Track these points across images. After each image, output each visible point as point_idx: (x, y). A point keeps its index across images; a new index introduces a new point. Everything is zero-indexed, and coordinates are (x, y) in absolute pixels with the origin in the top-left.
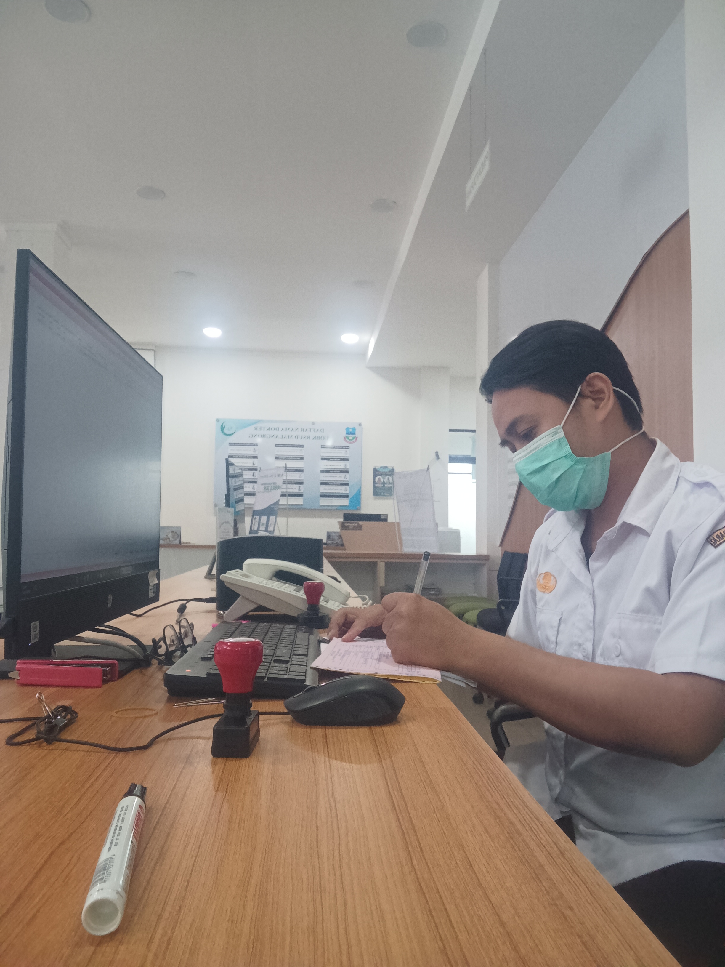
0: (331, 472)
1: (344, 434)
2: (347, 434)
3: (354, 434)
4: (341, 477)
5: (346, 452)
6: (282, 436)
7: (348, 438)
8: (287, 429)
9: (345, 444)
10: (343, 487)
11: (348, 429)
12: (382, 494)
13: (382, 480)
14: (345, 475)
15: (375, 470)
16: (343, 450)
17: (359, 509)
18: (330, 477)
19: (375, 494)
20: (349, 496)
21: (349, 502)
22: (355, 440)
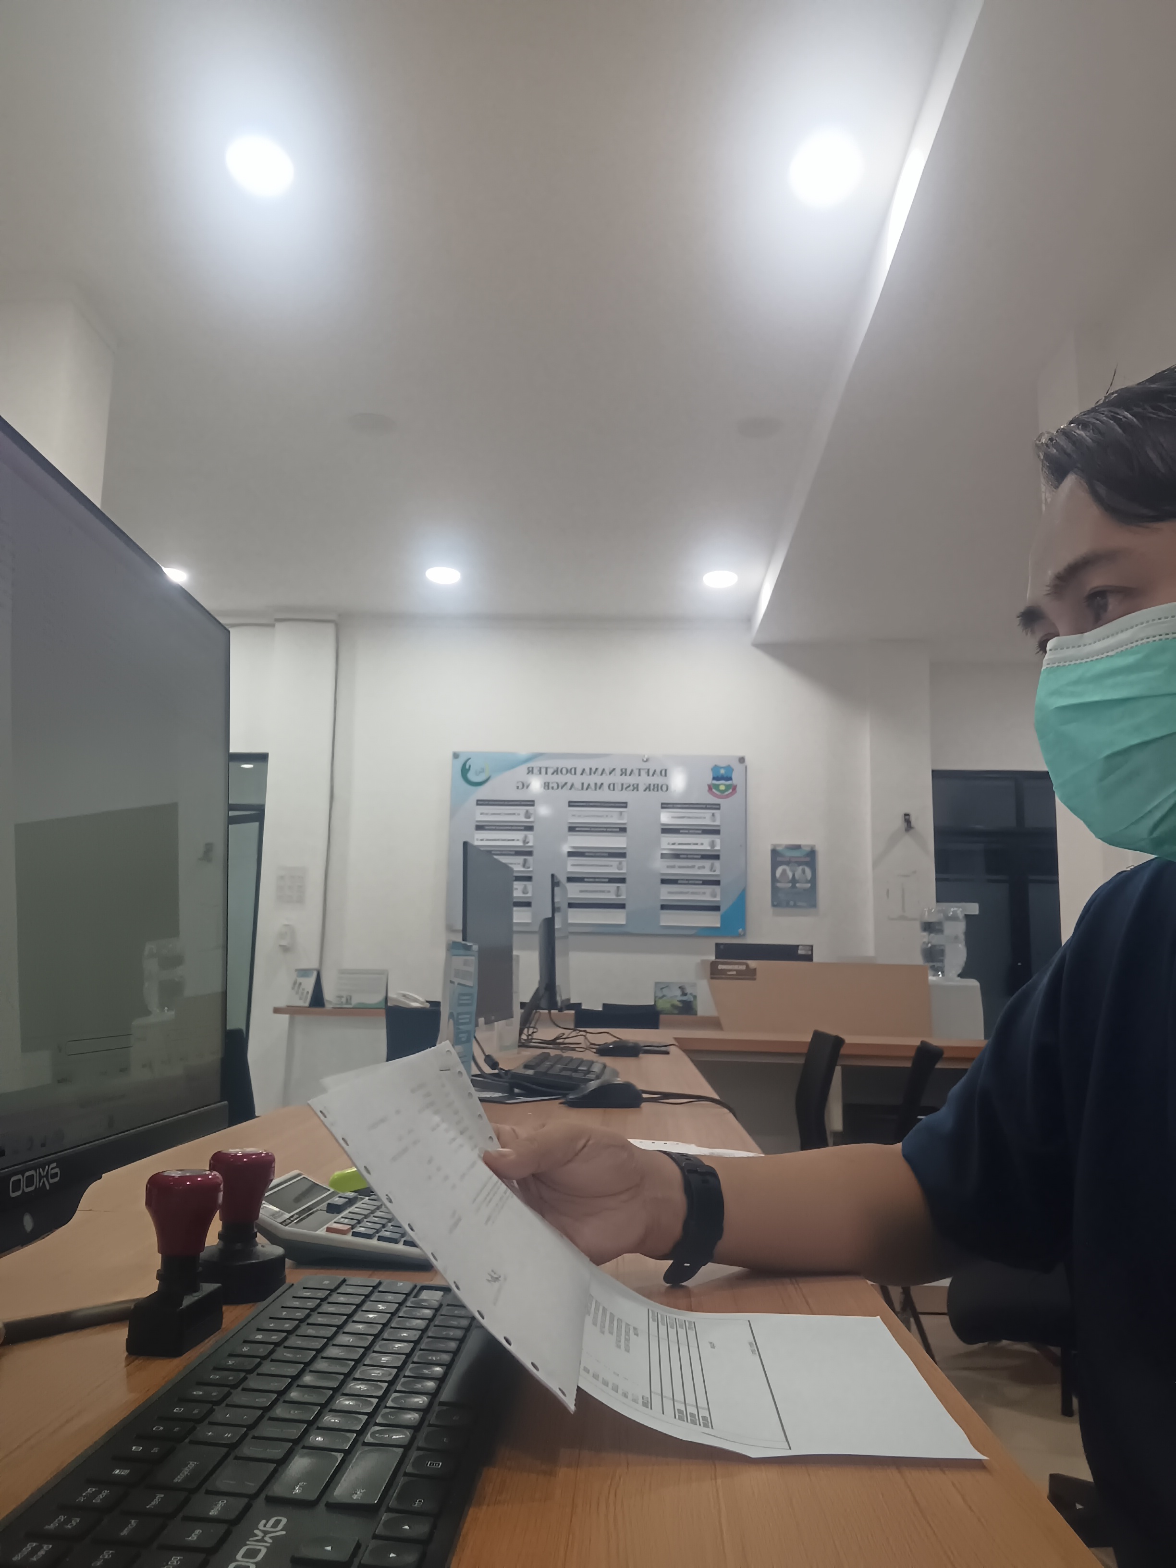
0: (681, 856)
1: (709, 780)
2: (714, 779)
3: (731, 779)
5: (713, 815)
6: (583, 784)
7: (717, 787)
8: (594, 769)
9: (712, 800)
10: (708, 889)
11: (715, 769)
12: (792, 903)
13: (790, 875)
14: (712, 864)
15: (775, 853)
16: (708, 813)
17: (742, 934)
18: (680, 867)
19: (775, 903)
20: (722, 908)
21: (722, 921)
22: (733, 790)
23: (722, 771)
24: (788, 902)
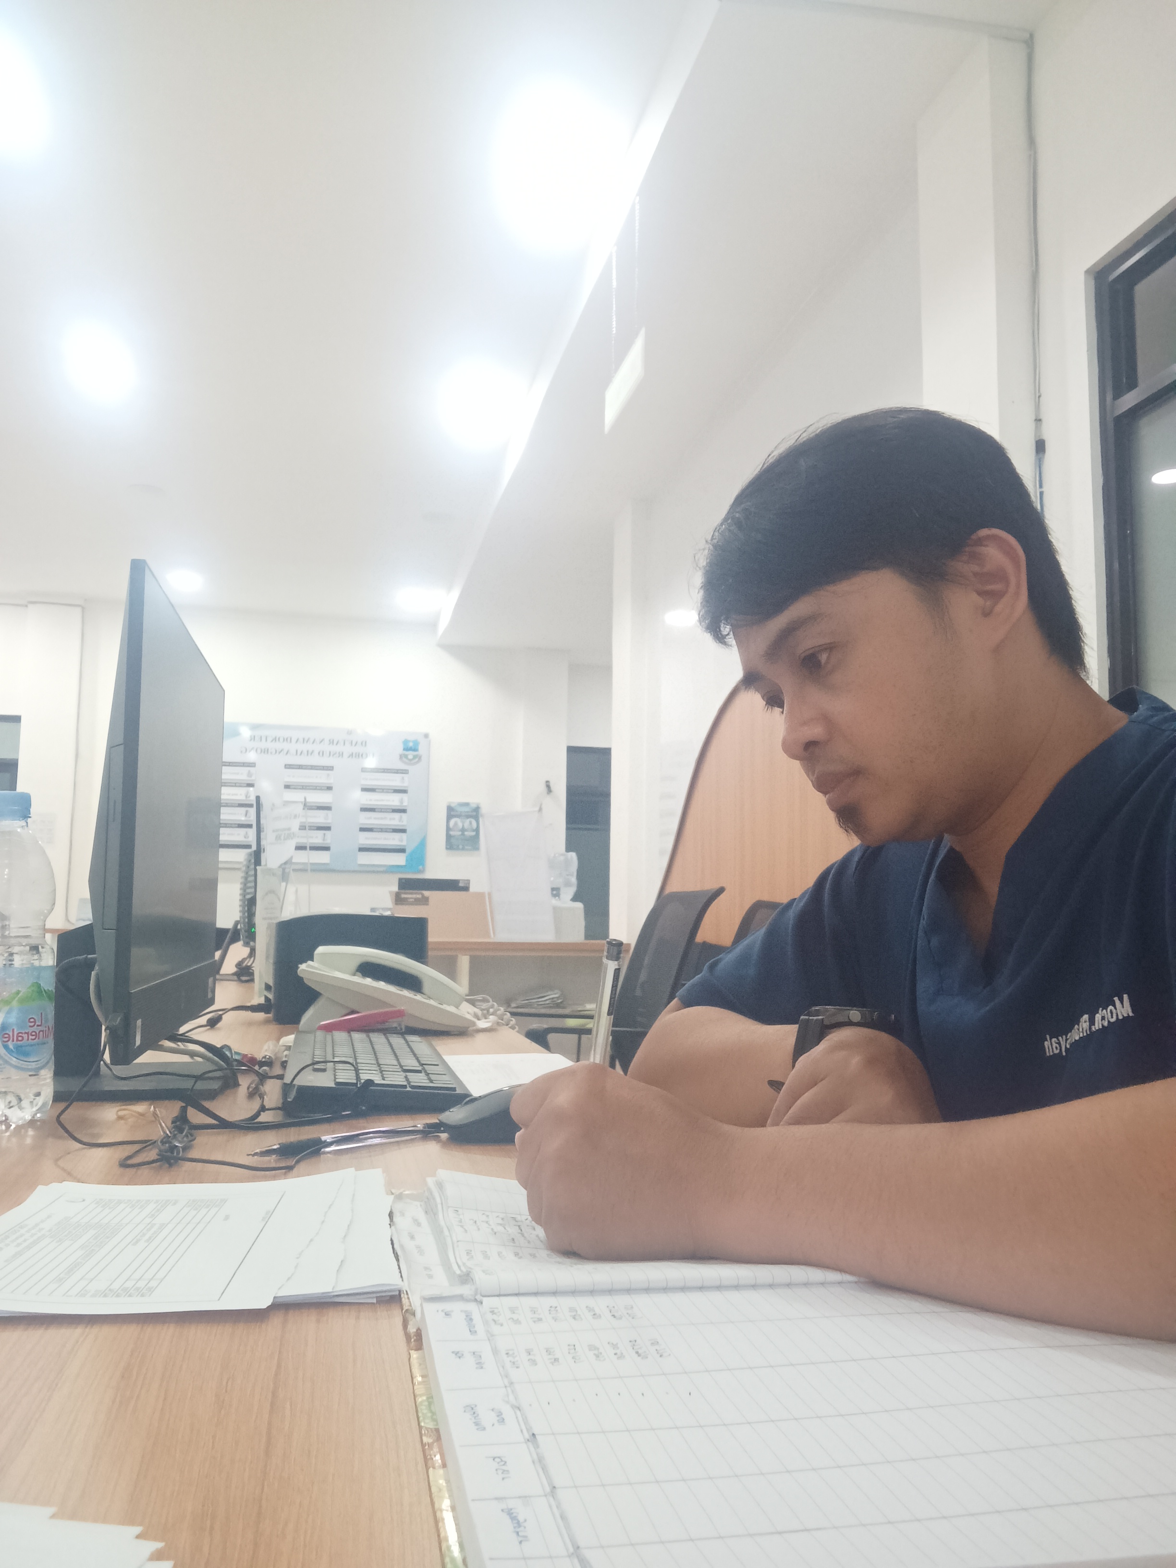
0: (376, 810)
1: (400, 750)
2: (404, 749)
3: (415, 750)
5: (403, 778)
6: (297, 751)
7: (406, 756)
8: (306, 739)
9: (401, 766)
10: (397, 836)
11: (406, 742)
12: (461, 847)
13: (460, 825)
14: (401, 816)
15: (450, 809)
16: (398, 777)
17: (422, 870)
18: (375, 818)
19: (448, 847)
20: (407, 851)
21: (407, 860)
22: (419, 760)
23: (411, 744)
24: (458, 846)
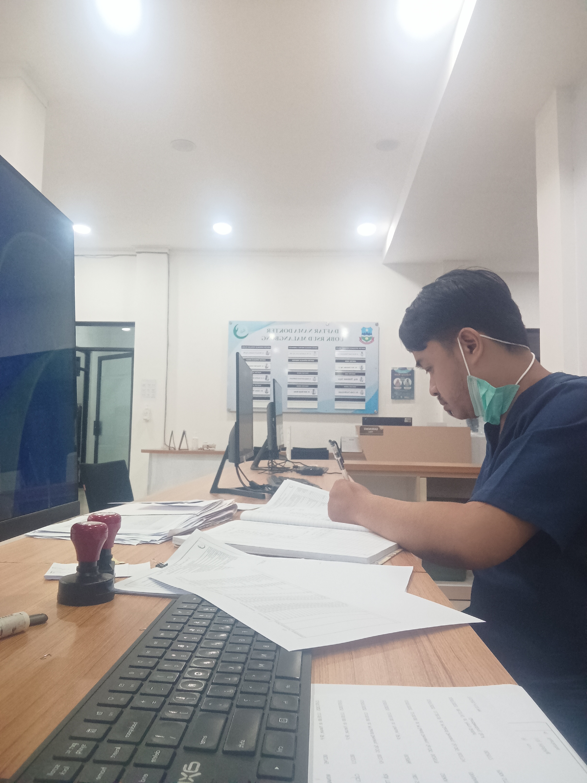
0: (346, 374)
2: (362, 334)
3: (371, 334)
4: (357, 379)
5: (362, 353)
6: (295, 337)
7: (364, 338)
8: (301, 330)
9: (361, 345)
10: (359, 390)
11: (363, 329)
13: (401, 382)
14: (361, 378)
15: (393, 372)
16: (359, 352)
17: (376, 413)
18: (345, 379)
19: (393, 397)
20: (366, 400)
21: (366, 406)
22: (372, 340)
23: (367, 330)
24: (400, 397)
